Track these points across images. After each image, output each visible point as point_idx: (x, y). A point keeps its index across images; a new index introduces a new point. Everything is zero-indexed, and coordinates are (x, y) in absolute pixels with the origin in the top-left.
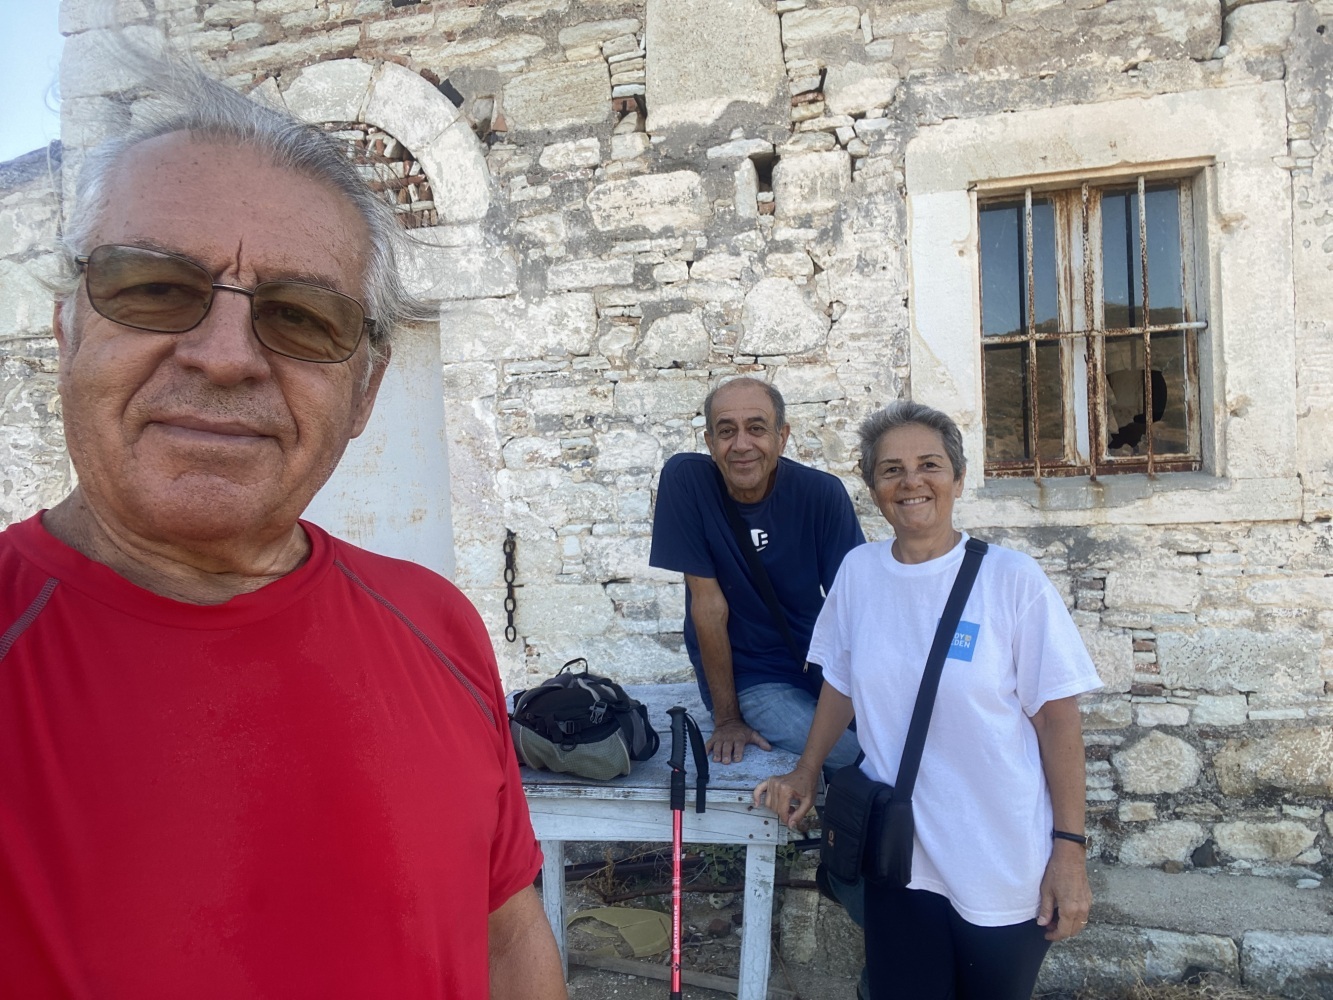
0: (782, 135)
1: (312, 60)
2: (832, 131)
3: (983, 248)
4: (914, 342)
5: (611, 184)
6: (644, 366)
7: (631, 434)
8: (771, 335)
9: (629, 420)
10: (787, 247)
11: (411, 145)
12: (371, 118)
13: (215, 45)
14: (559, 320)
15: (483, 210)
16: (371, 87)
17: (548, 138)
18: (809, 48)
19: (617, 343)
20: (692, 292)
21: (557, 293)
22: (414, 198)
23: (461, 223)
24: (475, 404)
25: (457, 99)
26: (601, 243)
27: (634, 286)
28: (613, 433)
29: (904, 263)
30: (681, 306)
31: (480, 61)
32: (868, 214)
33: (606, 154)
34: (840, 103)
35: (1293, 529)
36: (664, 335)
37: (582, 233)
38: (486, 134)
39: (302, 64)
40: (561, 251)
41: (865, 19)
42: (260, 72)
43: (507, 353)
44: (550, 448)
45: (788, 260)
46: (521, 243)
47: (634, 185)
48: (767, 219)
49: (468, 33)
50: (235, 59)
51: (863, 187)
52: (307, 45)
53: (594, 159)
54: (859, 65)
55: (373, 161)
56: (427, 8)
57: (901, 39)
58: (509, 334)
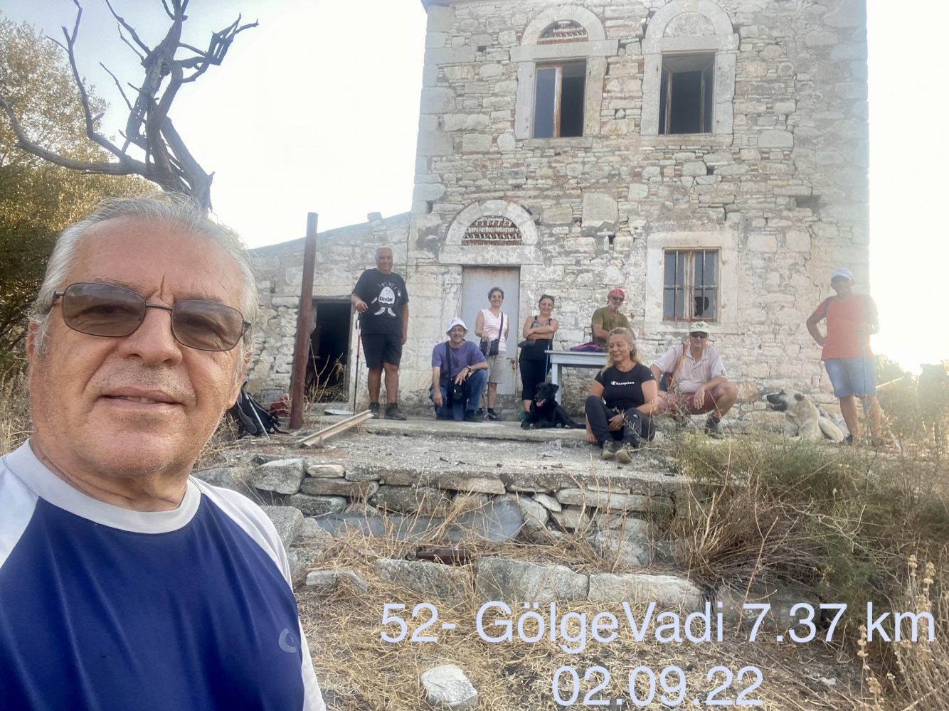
0: (616, 231)
1: (489, 199)
2: (629, 232)
3: (665, 263)
4: (647, 285)
5: (571, 239)
6: (576, 285)
7: (571, 303)
8: (611, 280)
9: (571, 299)
10: (616, 258)
11: (517, 224)
12: (505, 216)
13: (461, 192)
14: (554, 272)
15: (536, 242)
16: (506, 208)
17: (555, 226)
18: (625, 211)
19: (569, 279)
20: (591, 267)
21: (554, 265)
22: (516, 237)
23: (529, 245)
24: (529, 292)
25: (531, 214)
26: (567, 253)
27: (575, 265)
29: (646, 265)
30: (587, 271)
31: (538, 205)
32: (637, 252)
33: (570, 231)
34: (632, 225)
35: (736, 336)
36: (582, 278)
37: (562, 250)
38: (537, 223)
39: (487, 200)
40: (556, 255)
41: (639, 206)
42: (474, 200)
43: (539, 280)
45: (616, 262)
46: (545, 252)
47: (577, 240)
48: (611, 251)
49: (535, 197)
50: (466, 196)
51: (636, 246)
52: (488, 195)
53: (567, 232)
54: (637, 217)
55: (505, 227)
56: (524, 189)
57: (648, 211)
58: (540, 274)
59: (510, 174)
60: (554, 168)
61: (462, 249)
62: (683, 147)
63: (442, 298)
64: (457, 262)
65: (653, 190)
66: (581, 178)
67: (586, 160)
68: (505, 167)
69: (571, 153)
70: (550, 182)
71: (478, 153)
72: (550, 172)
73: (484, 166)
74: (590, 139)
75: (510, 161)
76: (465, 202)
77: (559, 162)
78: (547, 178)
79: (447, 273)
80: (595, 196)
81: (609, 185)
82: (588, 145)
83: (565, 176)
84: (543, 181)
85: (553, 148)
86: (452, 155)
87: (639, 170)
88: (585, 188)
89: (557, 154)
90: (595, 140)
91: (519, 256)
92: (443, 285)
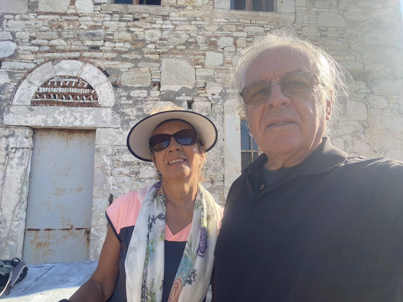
0: (195, 96)
1: (64, 59)
2: (207, 97)
4: (225, 150)
5: (150, 102)
7: (150, 168)
11: (92, 85)
12: (81, 76)
13: (33, 50)
15: (113, 105)
16: (82, 69)
17: (133, 88)
18: (202, 77)
22: (92, 99)
23: (106, 107)
24: (105, 157)
25: (108, 75)
28: (145, 168)
29: (223, 131)
31: (116, 67)
32: (215, 117)
33: (149, 95)
34: (209, 91)
37: (141, 114)
38: (115, 86)
39: (61, 59)
40: (134, 118)
41: (216, 73)
42: (47, 59)
43: (116, 144)
44: (126, 171)
46: (123, 114)
47: (156, 103)
49: (112, 59)
50: (39, 55)
51: (214, 111)
52: (63, 55)
53: (145, 95)
54: (214, 83)
55: (80, 88)
56: (101, 51)
57: (224, 79)
58: (117, 138)
59: (86, 35)
60: (132, 32)
61: (31, 110)
62: (252, 22)
63: (4, 164)
64: (24, 124)
65: (228, 59)
66: (160, 44)
67: (164, 26)
68: (83, 29)
69: (149, 19)
70: (128, 45)
71: (55, 14)
72: (128, 36)
73: (60, 27)
74: (167, 8)
75: (87, 23)
76: (38, 61)
77: (137, 27)
78: (125, 41)
79: (13, 135)
80: (173, 61)
81: (186, 52)
82: (166, 13)
83: (144, 41)
84: (122, 44)
85: (131, 14)
86: (26, 14)
87: (214, 39)
88: (163, 53)
89: (135, 20)
90: (172, 9)
91: (95, 118)
92: (7, 149)
